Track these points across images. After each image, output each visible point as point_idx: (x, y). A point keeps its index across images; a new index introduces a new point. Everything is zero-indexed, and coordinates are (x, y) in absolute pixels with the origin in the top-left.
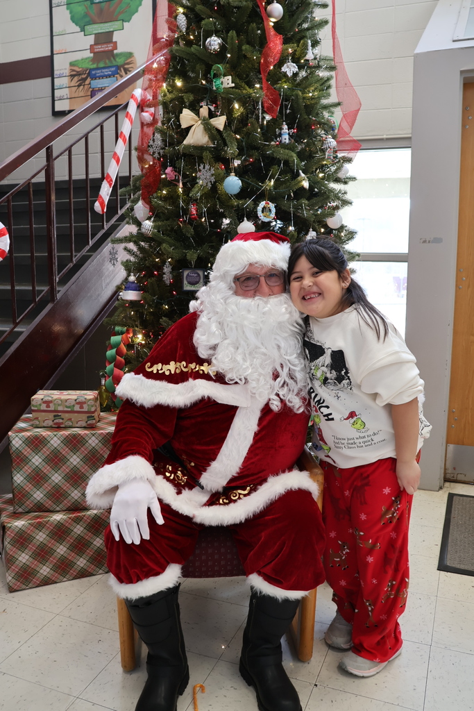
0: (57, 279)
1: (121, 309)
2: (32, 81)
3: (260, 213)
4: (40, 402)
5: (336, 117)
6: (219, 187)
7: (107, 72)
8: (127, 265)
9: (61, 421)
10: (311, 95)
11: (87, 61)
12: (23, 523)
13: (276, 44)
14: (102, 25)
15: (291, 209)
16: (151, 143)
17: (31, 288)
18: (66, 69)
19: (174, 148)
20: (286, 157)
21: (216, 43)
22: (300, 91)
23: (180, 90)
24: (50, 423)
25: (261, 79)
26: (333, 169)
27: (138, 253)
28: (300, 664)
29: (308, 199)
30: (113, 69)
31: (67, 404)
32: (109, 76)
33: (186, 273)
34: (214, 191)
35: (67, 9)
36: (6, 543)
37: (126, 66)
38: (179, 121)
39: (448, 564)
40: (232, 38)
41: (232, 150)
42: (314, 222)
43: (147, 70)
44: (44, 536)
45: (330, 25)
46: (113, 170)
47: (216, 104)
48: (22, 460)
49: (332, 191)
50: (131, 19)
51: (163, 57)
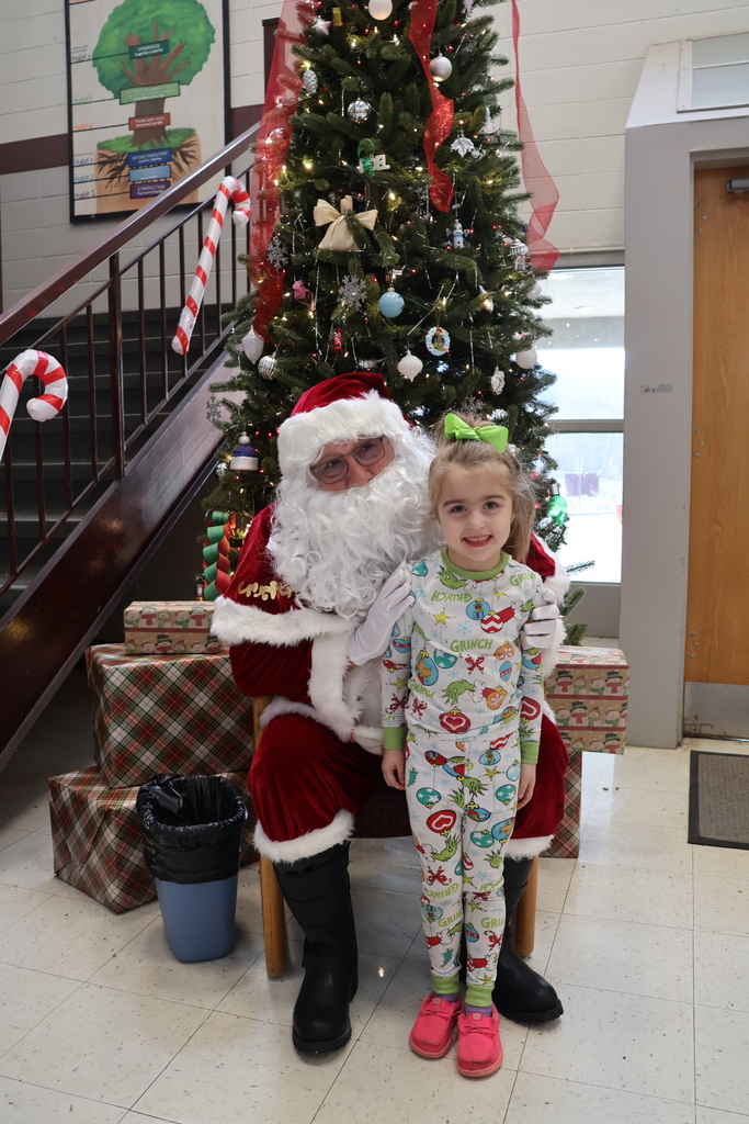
0: (125, 447)
2: (40, 171)
3: (429, 345)
6: (372, 306)
7: (155, 157)
10: (490, 182)
11: (124, 141)
13: (445, 112)
14: (147, 89)
16: (271, 247)
17: (90, 463)
18: (91, 153)
19: (304, 254)
20: (463, 267)
21: (363, 109)
22: (477, 176)
25: (426, 159)
26: (522, 286)
29: (493, 326)
30: (165, 153)
32: (159, 164)
35: (94, 65)
37: (184, 149)
38: (311, 217)
39: (702, 835)
40: (386, 102)
42: (501, 357)
45: (514, 88)
46: (198, 292)
47: (362, 193)
50: (191, 80)
51: (278, 130)
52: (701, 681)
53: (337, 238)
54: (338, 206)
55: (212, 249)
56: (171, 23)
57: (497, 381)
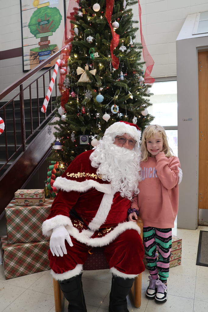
0: (26, 141)
1: (54, 153)
2: (14, 58)
3: (112, 110)
4: (19, 195)
5: (144, 68)
6: (94, 99)
7: (46, 53)
8: (56, 135)
9: (28, 203)
10: (132, 59)
11: (37, 49)
12: (12, 248)
13: (117, 38)
14: (43, 34)
15: (126, 108)
16: (65, 82)
17: (14, 146)
18: (28, 52)
19: (74, 84)
20: (123, 86)
21: (91, 39)
22: (128, 57)
23: (76, 59)
24: (23, 204)
25: (111, 53)
26: (143, 90)
27: (60, 129)
28: (135, 309)
29: (133, 103)
30: (49, 52)
31: (30, 195)
32: (47, 55)
33: (81, 137)
34: (92, 101)
35: (29, 28)
36: (4, 257)
37: (54, 50)
38: (76, 72)
39: (201, 262)
40: (98, 37)
41: (99, 84)
42: (136, 113)
43: (62, 51)
44: (21, 254)
45: (139, 30)
46: (49, 94)
47: (92, 64)
48: (11, 220)
49: (143, 99)
50: (55, 31)
51: (68, 46)
52: (204, 209)
53: (84, 78)
54: (84, 69)
55: (53, 81)
56: (50, 15)
57: (135, 120)
